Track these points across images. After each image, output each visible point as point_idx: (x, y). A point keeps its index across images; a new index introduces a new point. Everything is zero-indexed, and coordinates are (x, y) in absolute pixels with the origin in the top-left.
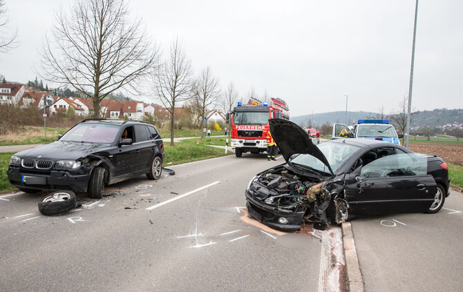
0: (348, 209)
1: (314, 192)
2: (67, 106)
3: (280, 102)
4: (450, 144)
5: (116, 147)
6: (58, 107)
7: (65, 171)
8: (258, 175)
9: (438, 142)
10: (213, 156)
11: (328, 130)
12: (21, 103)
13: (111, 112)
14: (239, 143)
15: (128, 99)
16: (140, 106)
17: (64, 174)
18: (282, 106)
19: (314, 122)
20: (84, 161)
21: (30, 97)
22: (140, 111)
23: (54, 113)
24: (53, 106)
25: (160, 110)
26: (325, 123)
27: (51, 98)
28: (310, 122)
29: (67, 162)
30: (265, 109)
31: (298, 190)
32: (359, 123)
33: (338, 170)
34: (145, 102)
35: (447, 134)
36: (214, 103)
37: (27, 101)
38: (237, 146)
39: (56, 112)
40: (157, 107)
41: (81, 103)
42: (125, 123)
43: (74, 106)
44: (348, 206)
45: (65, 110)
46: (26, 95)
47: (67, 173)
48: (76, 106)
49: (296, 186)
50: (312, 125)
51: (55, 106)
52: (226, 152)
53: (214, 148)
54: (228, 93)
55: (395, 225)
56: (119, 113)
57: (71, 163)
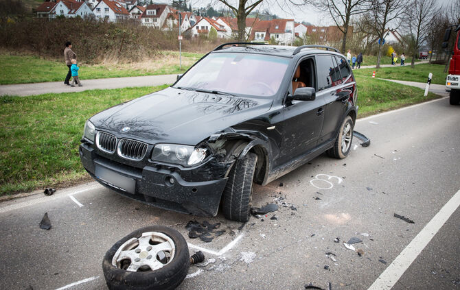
2: (210, 27)
5: (280, 107)
6: (200, 28)
7: (173, 170)
12: (165, 25)
13: (256, 33)
15: (274, 17)
16: (289, 26)
17: (168, 178)
20: (213, 146)
21: (173, 19)
22: (290, 32)
23: (196, 35)
24: (195, 27)
25: (314, 30)
27: (193, 19)
29: (177, 149)
34: (295, 21)
37: (170, 22)
39: (198, 34)
40: (310, 27)
41: (223, 23)
42: (298, 51)
43: (216, 28)
45: (207, 33)
46: (170, 16)
47: (175, 175)
48: (219, 27)
51: (198, 27)
52: (426, 94)
56: (265, 33)
57: (184, 150)
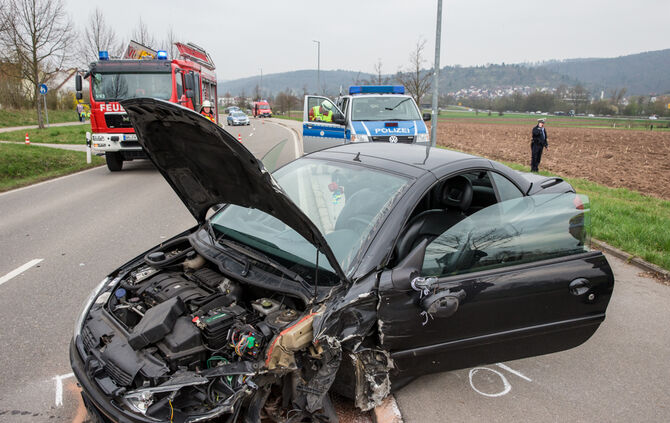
0: (391, 370)
1: (291, 349)
3: (194, 52)
4: (468, 119)
8: (113, 275)
9: (452, 118)
10: (57, 172)
11: (289, 102)
14: (110, 142)
18: (200, 60)
19: (263, 89)
26: (283, 90)
28: (257, 90)
30: (161, 66)
31: (238, 347)
32: (351, 94)
33: (357, 262)
35: (462, 105)
36: (60, 53)
38: (107, 148)
44: (391, 364)
49: (230, 334)
50: (262, 94)
52: (89, 161)
53: (63, 152)
54: (91, 33)
55: (508, 388)
